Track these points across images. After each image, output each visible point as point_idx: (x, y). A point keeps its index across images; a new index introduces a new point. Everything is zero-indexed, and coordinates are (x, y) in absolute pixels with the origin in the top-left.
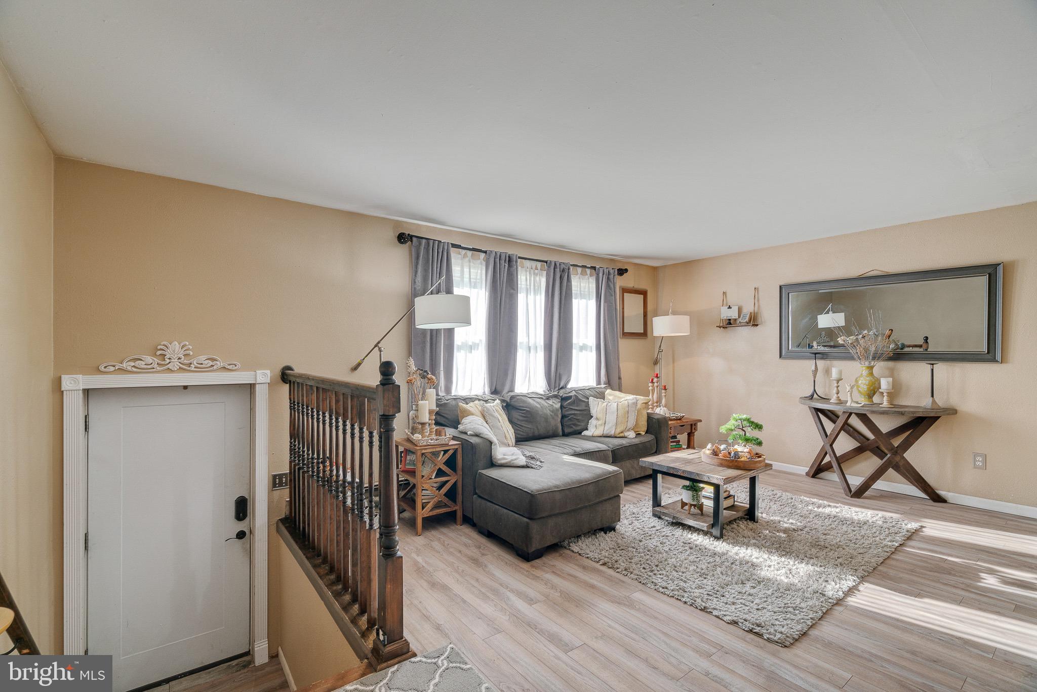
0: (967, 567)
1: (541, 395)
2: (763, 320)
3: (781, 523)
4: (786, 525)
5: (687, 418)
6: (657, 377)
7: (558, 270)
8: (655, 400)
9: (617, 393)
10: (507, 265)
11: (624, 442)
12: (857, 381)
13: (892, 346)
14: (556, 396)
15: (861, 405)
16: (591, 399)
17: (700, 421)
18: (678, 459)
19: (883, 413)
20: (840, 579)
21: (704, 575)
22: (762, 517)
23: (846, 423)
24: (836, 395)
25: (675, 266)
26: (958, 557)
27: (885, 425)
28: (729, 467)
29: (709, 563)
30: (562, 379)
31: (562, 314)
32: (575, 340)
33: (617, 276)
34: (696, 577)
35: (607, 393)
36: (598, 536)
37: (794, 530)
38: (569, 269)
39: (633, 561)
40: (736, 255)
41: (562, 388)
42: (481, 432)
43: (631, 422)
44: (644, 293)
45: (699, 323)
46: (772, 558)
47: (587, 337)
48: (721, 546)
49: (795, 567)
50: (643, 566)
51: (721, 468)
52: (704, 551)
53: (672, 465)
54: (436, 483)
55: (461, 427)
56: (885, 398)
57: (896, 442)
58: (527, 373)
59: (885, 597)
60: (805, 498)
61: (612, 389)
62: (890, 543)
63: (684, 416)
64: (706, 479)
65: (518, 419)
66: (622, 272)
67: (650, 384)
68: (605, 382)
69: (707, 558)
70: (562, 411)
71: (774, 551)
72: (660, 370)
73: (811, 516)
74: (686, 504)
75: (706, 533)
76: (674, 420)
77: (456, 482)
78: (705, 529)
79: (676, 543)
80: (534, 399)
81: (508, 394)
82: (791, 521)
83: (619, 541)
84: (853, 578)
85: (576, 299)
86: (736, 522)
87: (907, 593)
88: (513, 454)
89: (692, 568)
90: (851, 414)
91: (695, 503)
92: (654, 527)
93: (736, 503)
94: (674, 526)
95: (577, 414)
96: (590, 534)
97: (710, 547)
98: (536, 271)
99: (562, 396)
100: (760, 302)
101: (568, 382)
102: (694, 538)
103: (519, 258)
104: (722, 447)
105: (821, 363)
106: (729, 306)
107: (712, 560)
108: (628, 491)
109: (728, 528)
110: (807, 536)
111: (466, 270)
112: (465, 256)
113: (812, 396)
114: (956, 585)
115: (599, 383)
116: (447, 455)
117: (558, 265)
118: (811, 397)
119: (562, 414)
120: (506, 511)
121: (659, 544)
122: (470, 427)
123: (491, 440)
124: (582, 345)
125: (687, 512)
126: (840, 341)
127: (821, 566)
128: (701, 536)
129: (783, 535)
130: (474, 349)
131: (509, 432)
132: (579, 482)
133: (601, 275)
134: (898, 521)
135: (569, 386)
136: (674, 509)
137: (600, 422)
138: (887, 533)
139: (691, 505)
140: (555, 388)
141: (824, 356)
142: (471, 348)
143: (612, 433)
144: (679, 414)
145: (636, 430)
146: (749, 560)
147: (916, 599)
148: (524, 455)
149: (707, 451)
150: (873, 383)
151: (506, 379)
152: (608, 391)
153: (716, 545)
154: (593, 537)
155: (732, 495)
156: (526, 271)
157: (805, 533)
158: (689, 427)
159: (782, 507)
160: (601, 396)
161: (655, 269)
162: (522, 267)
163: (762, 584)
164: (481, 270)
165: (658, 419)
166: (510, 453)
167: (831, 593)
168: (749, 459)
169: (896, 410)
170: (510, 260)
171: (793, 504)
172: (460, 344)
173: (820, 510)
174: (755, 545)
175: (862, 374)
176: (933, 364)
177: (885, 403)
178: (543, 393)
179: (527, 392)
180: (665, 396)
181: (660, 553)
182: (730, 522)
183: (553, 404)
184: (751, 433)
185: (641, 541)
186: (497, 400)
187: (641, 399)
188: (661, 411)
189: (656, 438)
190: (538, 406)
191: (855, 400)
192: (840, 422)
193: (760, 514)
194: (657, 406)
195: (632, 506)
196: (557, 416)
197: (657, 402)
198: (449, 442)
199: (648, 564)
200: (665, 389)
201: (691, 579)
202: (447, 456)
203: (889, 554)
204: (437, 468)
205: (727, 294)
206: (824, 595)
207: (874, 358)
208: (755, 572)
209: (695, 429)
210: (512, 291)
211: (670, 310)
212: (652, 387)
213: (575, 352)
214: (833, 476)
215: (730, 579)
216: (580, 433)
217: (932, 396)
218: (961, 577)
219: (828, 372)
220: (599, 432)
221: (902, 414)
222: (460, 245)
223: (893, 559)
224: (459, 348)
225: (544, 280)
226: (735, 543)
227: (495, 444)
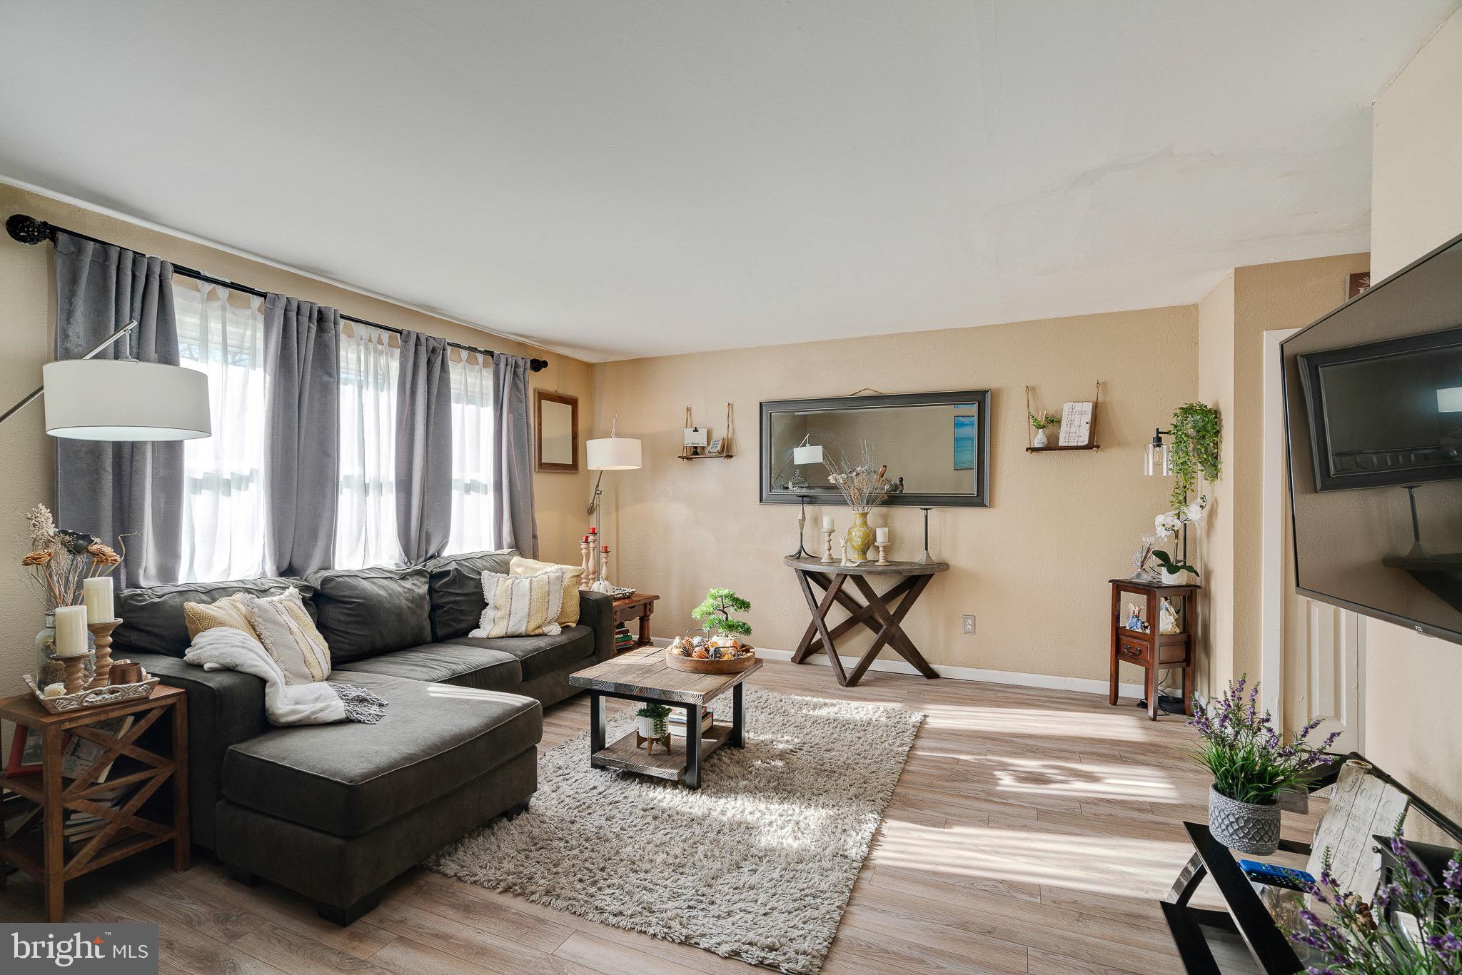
0: (980, 765)
1: (390, 572)
2: (739, 450)
3: (775, 743)
4: (781, 746)
5: (638, 595)
6: (594, 533)
7: (423, 349)
8: (591, 570)
9: (530, 562)
10: (314, 327)
11: (541, 643)
12: (849, 533)
13: (887, 487)
14: (419, 573)
15: (857, 564)
16: (485, 574)
17: (657, 597)
18: (630, 668)
19: (881, 573)
20: (860, 822)
21: (679, 868)
22: (749, 738)
23: (840, 590)
24: (827, 552)
25: (619, 364)
26: (968, 753)
27: (880, 588)
28: (708, 672)
29: (684, 841)
30: (432, 543)
31: (431, 429)
32: (456, 474)
33: (529, 371)
34: (667, 877)
35: (513, 564)
36: (496, 828)
37: (792, 751)
38: (444, 350)
39: (560, 870)
40: (703, 355)
41: (432, 557)
42: (238, 662)
43: (554, 611)
44: (572, 402)
45: (654, 451)
46: (772, 807)
47: (478, 470)
48: (696, 804)
49: (802, 817)
50: (579, 876)
51: (696, 676)
52: (676, 817)
53: (622, 681)
54: (113, 790)
55: (190, 654)
56: (881, 553)
57: (892, 609)
58: (360, 532)
59: (914, 839)
60: (796, 697)
61: (522, 555)
62: (900, 749)
63: (634, 592)
64: (676, 699)
65: (339, 621)
66: (538, 365)
67: (583, 546)
68: (509, 544)
69: (681, 831)
70: (431, 599)
71: (772, 795)
72: (598, 521)
73: (808, 724)
74: (645, 739)
75: (675, 785)
76: (620, 599)
77: (171, 777)
78: (675, 778)
79: (631, 813)
80: (374, 580)
81: (319, 575)
82: (786, 738)
83: (536, 832)
84: (873, 815)
85: (458, 403)
86: (716, 754)
87: (934, 824)
88: (317, 699)
89: (661, 857)
90: (845, 576)
91: (658, 736)
92: (594, 788)
93: (715, 723)
94: (626, 781)
95: (460, 601)
96: (481, 829)
97: (683, 809)
98: (380, 347)
99: (431, 571)
100: (736, 423)
101: (443, 546)
102: (660, 797)
103: (343, 317)
104: (696, 640)
105: (809, 509)
106: (696, 428)
107: (688, 833)
108: (550, 724)
109: (707, 766)
110: (809, 758)
111: (215, 326)
112: (211, 296)
113: (800, 553)
114: (978, 796)
115: (499, 545)
116: (143, 722)
117: (423, 340)
118: (798, 556)
119: (432, 602)
120: (291, 828)
121: (604, 822)
122: (210, 653)
123: (262, 675)
124: (469, 482)
125: (646, 753)
126: (831, 479)
127: (833, 806)
128: (669, 790)
129: (780, 764)
130: (239, 488)
131: (317, 649)
132: (457, 738)
133: (502, 366)
134: (901, 714)
135: (446, 553)
136: (626, 751)
137: (501, 613)
138: (894, 733)
139: (652, 740)
140: (418, 559)
141: (812, 500)
142: (227, 486)
143: (522, 630)
144: (627, 590)
145: (563, 621)
146: (742, 820)
147: (946, 830)
148: (343, 697)
149: (674, 647)
150: (868, 536)
151: (313, 546)
152: (516, 560)
153: (692, 802)
154: (488, 832)
155: (710, 713)
156: (359, 345)
157: (805, 753)
158: (642, 608)
159: (771, 716)
160: (503, 568)
161: (589, 367)
162: (350, 336)
163: (765, 861)
164: (254, 331)
165: (597, 601)
166: (313, 697)
167: (854, 851)
168: (734, 656)
169: (894, 568)
170: (322, 317)
171: (784, 708)
172: (199, 476)
173: (817, 713)
174: (747, 790)
175: (855, 523)
176: (927, 510)
177: (881, 561)
178: (393, 568)
179: (361, 569)
180: (606, 563)
181: (607, 840)
182: (710, 757)
183: (414, 587)
184: (735, 615)
185: (573, 822)
186: (291, 588)
187: (570, 570)
188: (600, 587)
189: (595, 631)
190: (383, 593)
191: (849, 560)
192: (833, 588)
193: (749, 735)
194: (593, 579)
195: (556, 754)
196: (422, 608)
197: (594, 573)
198: (148, 692)
199: (587, 869)
200: (607, 552)
201: (659, 882)
202: (144, 724)
203: (902, 766)
204: (113, 756)
205: (693, 411)
206: (846, 857)
207: (868, 503)
208: (751, 840)
209: (650, 611)
210: (326, 378)
211: (613, 430)
212: (586, 549)
213: (455, 494)
214: (824, 660)
215: (719, 866)
216: (466, 633)
217: (926, 549)
218: (978, 781)
219: (817, 521)
220: (499, 630)
221: (899, 572)
222: (199, 273)
223: (908, 771)
224: (198, 486)
225: (395, 366)
226: (720, 792)
227: (274, 684)
